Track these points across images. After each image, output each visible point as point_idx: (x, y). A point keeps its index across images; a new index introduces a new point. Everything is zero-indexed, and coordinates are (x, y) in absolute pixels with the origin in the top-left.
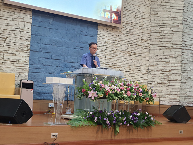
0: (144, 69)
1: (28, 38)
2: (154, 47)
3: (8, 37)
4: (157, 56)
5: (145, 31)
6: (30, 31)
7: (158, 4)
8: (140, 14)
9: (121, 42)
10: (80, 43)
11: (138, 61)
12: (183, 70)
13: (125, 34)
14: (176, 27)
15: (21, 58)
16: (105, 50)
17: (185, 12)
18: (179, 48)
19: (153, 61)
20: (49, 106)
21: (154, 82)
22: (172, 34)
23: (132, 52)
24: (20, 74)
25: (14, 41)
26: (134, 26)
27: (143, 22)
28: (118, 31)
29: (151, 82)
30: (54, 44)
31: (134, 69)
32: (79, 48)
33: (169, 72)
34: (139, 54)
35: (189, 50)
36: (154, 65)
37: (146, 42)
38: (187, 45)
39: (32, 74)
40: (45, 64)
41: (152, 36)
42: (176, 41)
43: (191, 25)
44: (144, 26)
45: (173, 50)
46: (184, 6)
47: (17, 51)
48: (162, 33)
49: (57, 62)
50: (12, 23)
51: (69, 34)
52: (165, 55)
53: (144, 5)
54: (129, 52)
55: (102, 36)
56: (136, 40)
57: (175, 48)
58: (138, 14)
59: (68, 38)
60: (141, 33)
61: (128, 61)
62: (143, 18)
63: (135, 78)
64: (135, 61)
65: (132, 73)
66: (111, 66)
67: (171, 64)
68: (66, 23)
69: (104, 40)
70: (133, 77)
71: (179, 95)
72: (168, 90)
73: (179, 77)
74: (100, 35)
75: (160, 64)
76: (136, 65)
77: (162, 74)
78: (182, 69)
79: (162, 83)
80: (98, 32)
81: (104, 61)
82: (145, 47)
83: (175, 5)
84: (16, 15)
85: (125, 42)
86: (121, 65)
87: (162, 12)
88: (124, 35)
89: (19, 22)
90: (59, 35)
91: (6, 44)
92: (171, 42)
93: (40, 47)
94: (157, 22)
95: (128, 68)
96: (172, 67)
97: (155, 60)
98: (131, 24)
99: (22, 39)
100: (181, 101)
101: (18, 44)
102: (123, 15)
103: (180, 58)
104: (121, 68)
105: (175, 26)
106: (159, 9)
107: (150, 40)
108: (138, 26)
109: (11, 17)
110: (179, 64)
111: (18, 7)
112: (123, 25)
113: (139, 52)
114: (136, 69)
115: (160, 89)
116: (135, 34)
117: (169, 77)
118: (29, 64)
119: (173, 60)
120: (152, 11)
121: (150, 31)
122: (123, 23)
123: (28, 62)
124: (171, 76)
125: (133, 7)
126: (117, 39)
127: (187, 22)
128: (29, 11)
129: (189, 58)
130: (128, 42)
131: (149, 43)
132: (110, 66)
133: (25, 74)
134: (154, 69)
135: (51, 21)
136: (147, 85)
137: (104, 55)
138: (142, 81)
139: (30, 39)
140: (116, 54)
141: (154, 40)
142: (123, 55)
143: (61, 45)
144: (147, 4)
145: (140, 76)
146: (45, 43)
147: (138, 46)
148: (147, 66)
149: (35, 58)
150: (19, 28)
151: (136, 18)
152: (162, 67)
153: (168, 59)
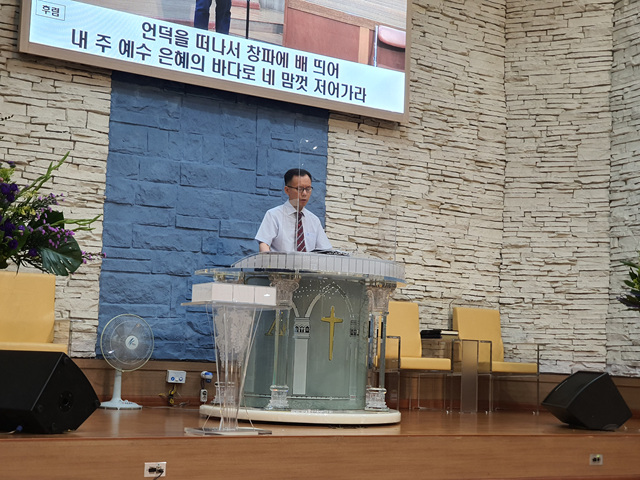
0: (487, 258)
1: (98, 163)
2: (518, 185)
3: (33, 159)
4: (528, 216)
5: (487, 134)
6: (105, 139)
7: (528, 46)
8: (470, 79)
9: (406, 172)
10: (270, 174)
11: (465, 232)
12: (615, 257)
13: (421, 146)
14: (588, 118)
16: (353, 197)
17: (618, 68)
18: (600, 185)
19: (516, 229)
20: (170, 381)
21: (520, 300)
22: (577, 143)
23: (444, 201)
24: (73, 276)
26: (450, 119)
27: (479, 105)
28: (397, 134)
29: (512, 301)
30: (184, 179)
31: (452, 258)
32: (266, 191)
33: (569, 267)
34: (468, 210)
35: (631, 191)
36: (520, 244)
37: (491, 171)
38: (626, 176)
39: (111, 277)
40: (154, 244)
41: (509, 150)
42: (590, 164)
43: (636, 109)
44: (482, 118)
45: (582, 192)
46: (613, 51)
48: (545, 139)
49: (193, 237)
50: (45, 115)
51: (234, 146)
52: (555, 209)
53: (482, 49)
54: (436, 204)
55: (344, 152)
56: (457, 165)
57: (587, 186)
58: (464, 78)
59: (230, 160)
60: (475, 142)
61: (431, 233)
62: (480, 93)
63: (457, 286)
64: (456, 232)
65: (444, 270)
66: (373, 248)
67: (576, 240)
68: (221, 113)
69: (351, 164)
70: (449, 285)
71: (604, 342)
72: (567, 326)
73: (603, 283)
74: (336, 150)
75: (539, 240)
76: (459, 244)
77: (546, 273)
78: (611, 255)
79: (548, 303)
80: (329, 140)
81: (350, 231)
82: (487, 187)
83: (583, 48)
84: (58, 90)
85: (421, 169)
86: (407, 245)
87: (542, 72)
88: (417, 149)
89: (69, 111)
90: (200, 149)
92: (572, 169)
93: (137, 190)
94: (528, 104)
95: (433, 256)
96: (579, 250)
97: (521, 229)
98: (440, 110)
99: (78, 165)
100: (610, 361)
101: (66, 182)
102: (412, 83)
103: (606, 219)
104: (409, 254)
105: (585, 115)
106: (532, 62)
107: (503, 163)
108: (463, 118)
109: (44, 96)
110: (600, 240)
111: (64, 64)
112: (414, 115)
113: (468, 201)
114: (458, 258)
115: (542, 322)
116: (453, 144)
117: (568, 283)
118: (101, 244)
119: (582, 227)
120: (509, 69)
121: (505, 133)
122: (412, 110)
123: (100, 239)
124: (575, 279)
125: (447, 59)
126: (392, 161)
127: (624, 102)
128: (101, 77)
129: (633, 218)
130: (430, 171)
131: (501, 172)
132: (370, 247)
133: (89, 276)
134: (518, 256)
135: (174, 106)
136: (497, 308)
137: (350, 212)
138: (481, 298)
139: (105, 164)
140: (392, 208)
141: (517, 162)
142: (414, 214)
143: (206, 184)
144: (493, 47)
145: (472, 281)
146: (155, 178)
147: (465, 183)
148: (496, 246)
149: (121, 224)
150: (68, 129)
151: (455, 92)
152: (547, 251)
153: (565, 224)
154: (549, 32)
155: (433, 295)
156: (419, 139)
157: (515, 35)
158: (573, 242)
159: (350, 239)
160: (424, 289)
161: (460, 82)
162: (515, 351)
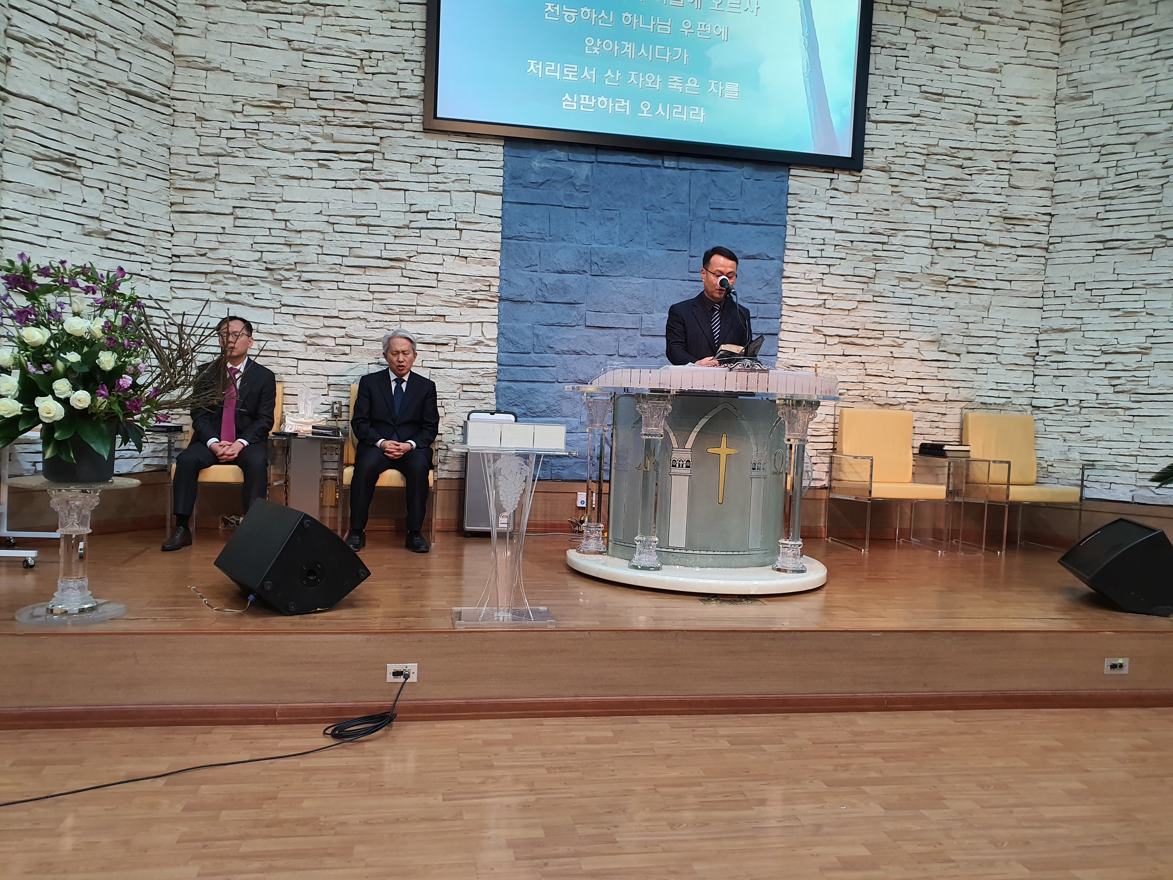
0: (1015, 347)
1: (489, 254)
2: (1068, 246)
3: (415, 253)
4: (1080, 289)
5: (1021, 179)
6: (496, 225)
7: (1095, 48)
8: (1001, 105)
9: (898, 239)
11: (985, 314)
13: (921, 203)
15: (464, 329)
16: (821, 276)
19: (1062, 307)
20: (579, 505)
21: (1061, 403)
22: (1162, 181)
23: (953, 274)
24: (465, 388)
25: (434, 269)
26: (966, 163)
27: (1014, 141)
29: (1050, 403)
30: (595, 267)
31: (963, 350)
33: (1138, 357)
34: (989, 285)
36: (1067, 327)
37: (1028, 229)
39: (509, 388)
40: (558, 347)
41: (1058, 199)
44: (1016, 157)
47: (448, 303)
48: (1113, 179)
49: (607, 338)
50: (426, 200)
51: (659, 221)
52: (1121, 277)
53: (1023, 61)
54: (941, 278)
55: (810, 219)
56: (974, 224)
58: (991, 105)
59: (654, 240)
60: (1005, 192)
61: (933, 318)
62: (1016, 124)
63: (969, 385)
64: (971, 315)
65: (951, 365)
66: (847, 340)
67: (1152, 319)
68: (643, 181)
69: (819, 234)
70: (957, 384)
72: (1130, 438)
74: (798, 217)
76: (974, 330)
77: (1103, 366)
79: (1104, 406)
80: (789, 204)
81: (816, 320)
82: (1020, 252)
84: (440, 170)
85: (920, 234)
86: (897, 334)
87: (1114, 83)
88: (915, 208)
89: (453, 194)
90: (617, 229)
91: (406, 281)
92: (1154, 219)
93: (538, 284)
94: (1090, 132)
95: (934, 347)
96: (1156, 333)
97: (1069, 306)
98: (953, 152)
99: (466, 258)
101: (453, 278)
104: (899, 346)
106: (1098, 72)
107: (1048, 218)
108: (987, 161)
109: (424, 178)
112: (912, 161)
113: (990, 273)
114: (972, 349)
115: (1092, 432)
116: (970, 197)
117: (1135, 380)
118: (496, 350)
119: (1163, 301)
120: (1064, 84)
121: (1053, 175)
123: (495, 344)
124: (1147, 374)
125: (966, 80)
126: (879, 227)
130: (934, 236)
131: (1044, 230)
132: (842, 340)
133: (483, 388)
134: (1062, 343)
136: (1027, 413)
137: (816, 296)
138: (1003, 401)
139: (499, 254)
140: (877, 288)
141: (1068, 215)
142: (909, 293)
143: (624, 272)
144: (1039, 55)
145: (991, 378)
146: (559, 268)
147: (987, 248)
148: (1030, 331)
149: (519, 326)
150: (453, 216)
151: (977, 125)
152: (1107, 335)
153: (1136, 298)
154: (1127, 25)
155: (931, 397)
156: (919, 194)
157: (1076, 35)
158: (1146, 323)
159: (814, 330)
160: (920, 390)
161: (984, 111)
162: (1050, 469)
